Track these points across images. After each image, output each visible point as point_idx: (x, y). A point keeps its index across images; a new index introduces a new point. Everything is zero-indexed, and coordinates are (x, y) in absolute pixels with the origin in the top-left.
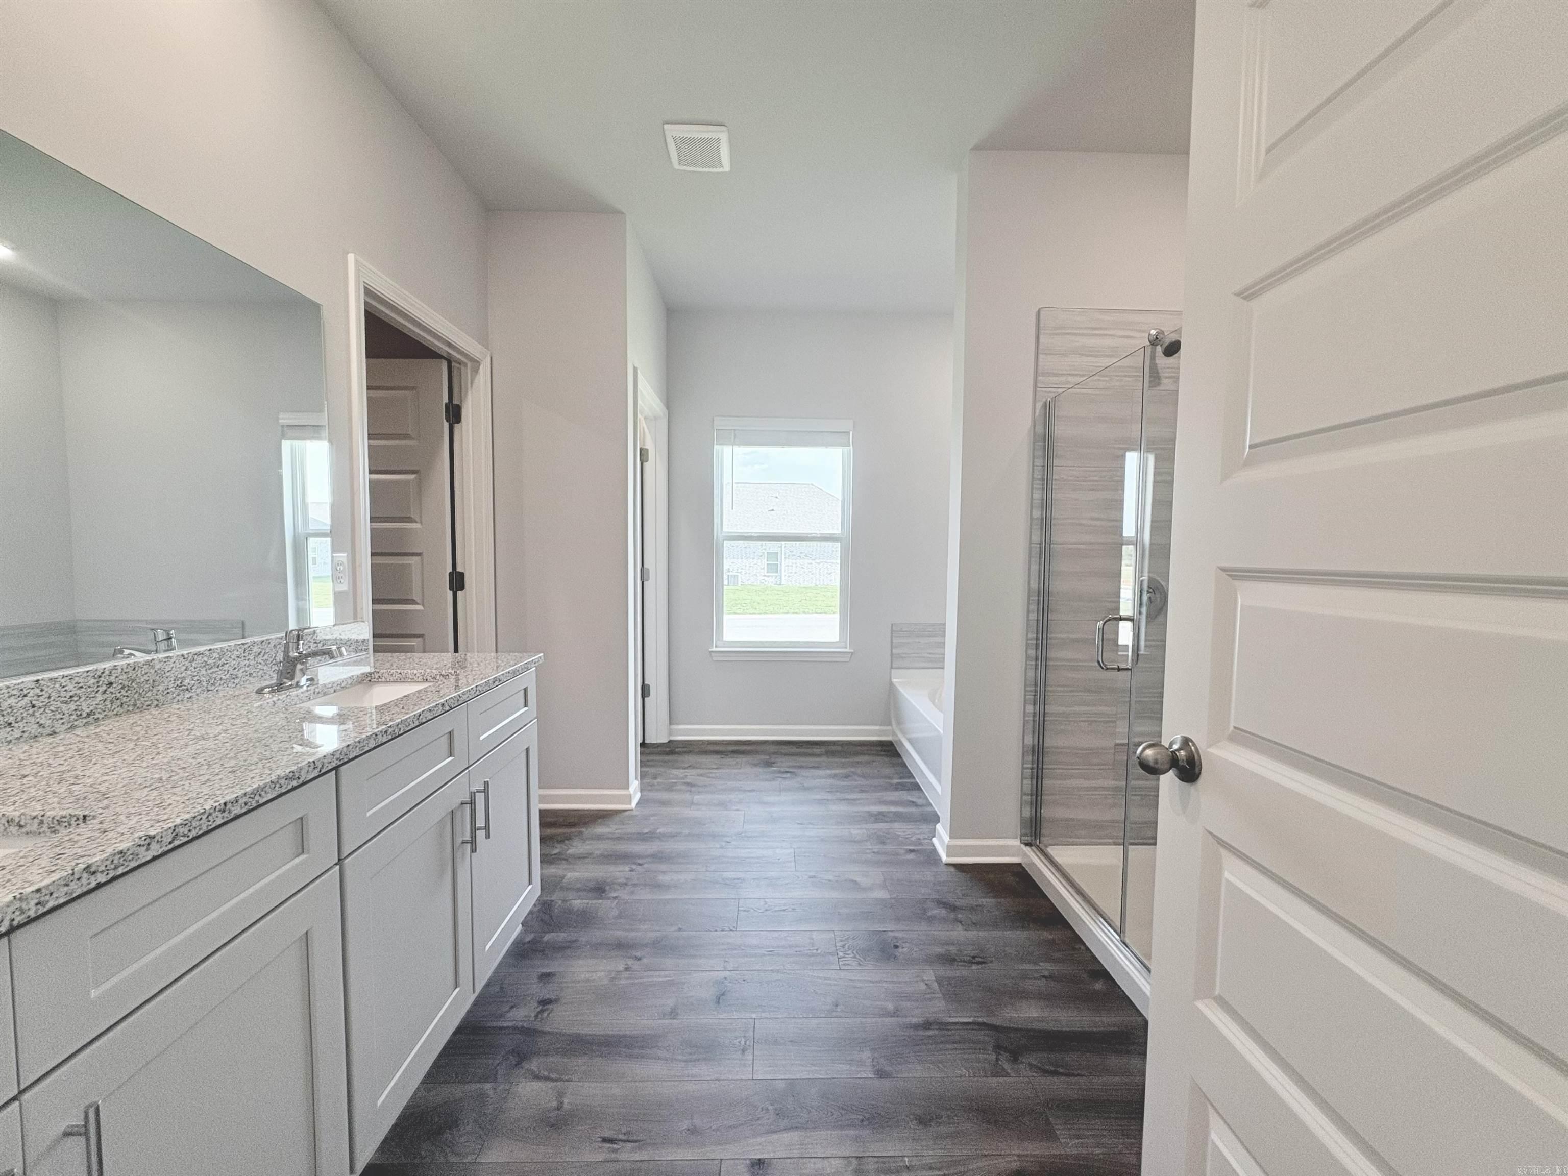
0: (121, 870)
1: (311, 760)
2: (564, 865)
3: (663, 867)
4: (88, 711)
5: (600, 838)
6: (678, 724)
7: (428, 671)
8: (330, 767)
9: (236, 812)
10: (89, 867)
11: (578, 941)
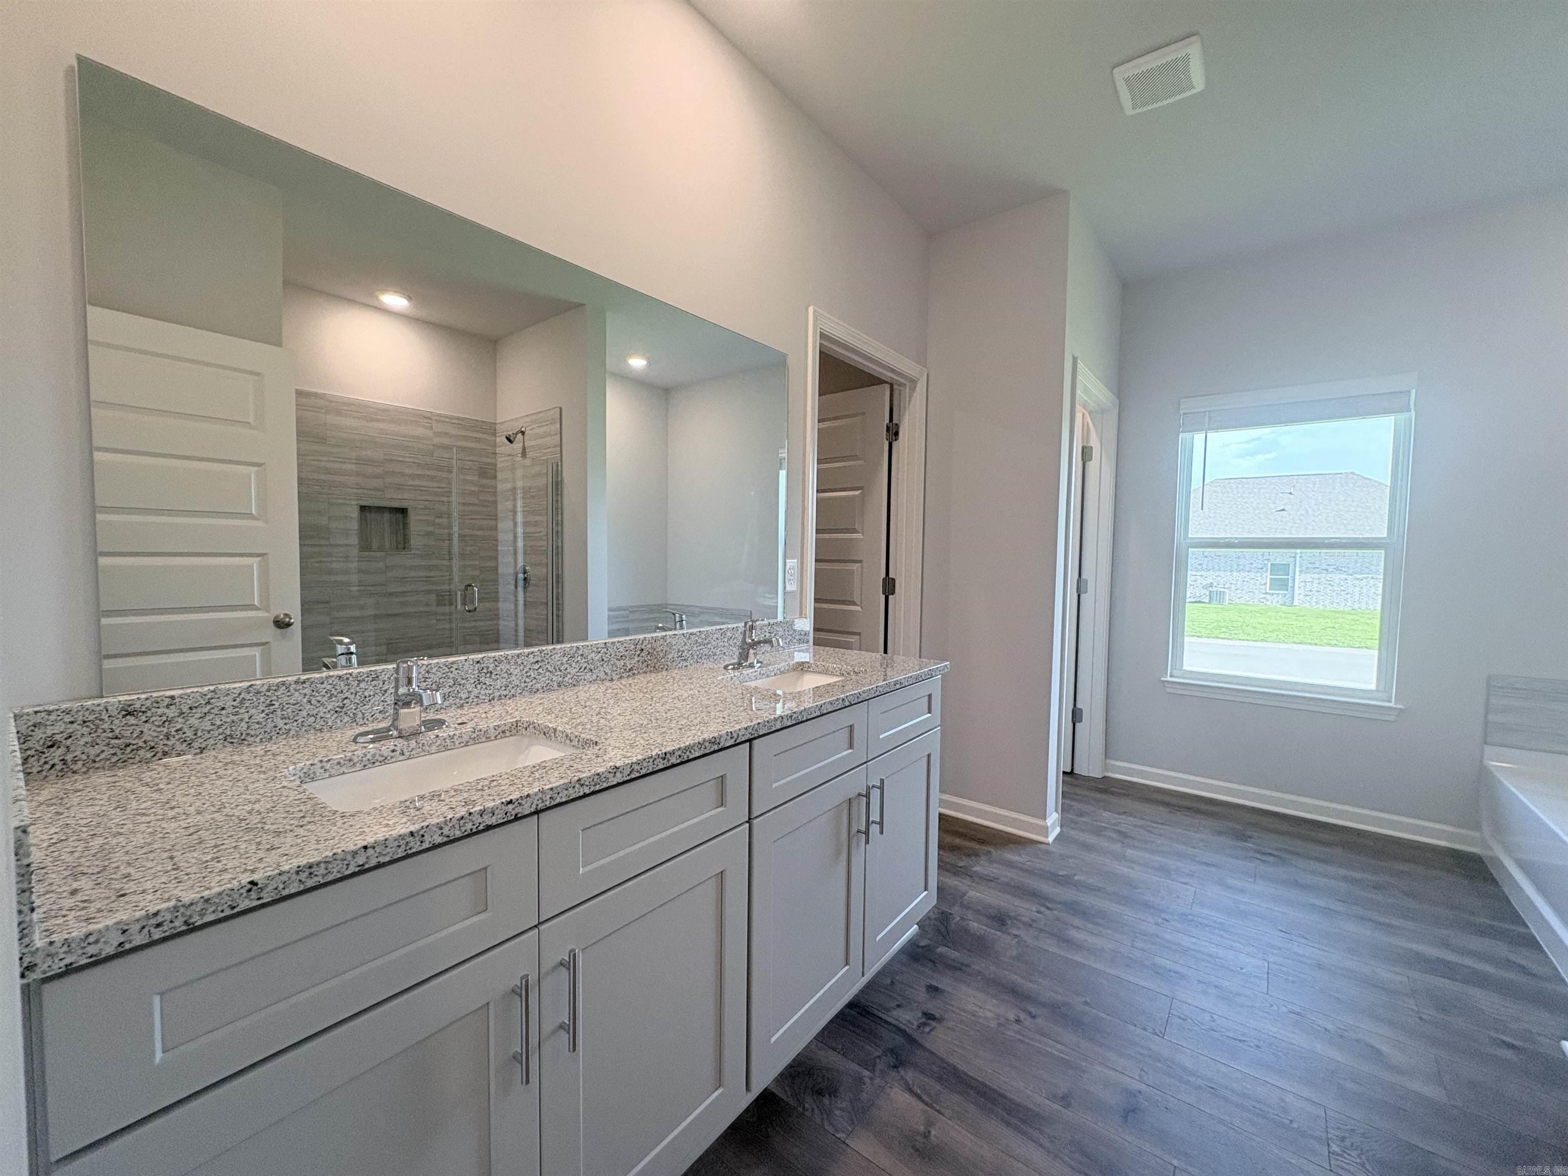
0: (598, 788)
1: (729, 731)
2: (967, 881)
3: (1077, 922)
4: (630, 667)
5: (1010, 865)
6: (1116, 760)
7: (845, 666)
8: (743, 739)
9: (672, 761)
10: (579, 780)
11: (970, 966)
